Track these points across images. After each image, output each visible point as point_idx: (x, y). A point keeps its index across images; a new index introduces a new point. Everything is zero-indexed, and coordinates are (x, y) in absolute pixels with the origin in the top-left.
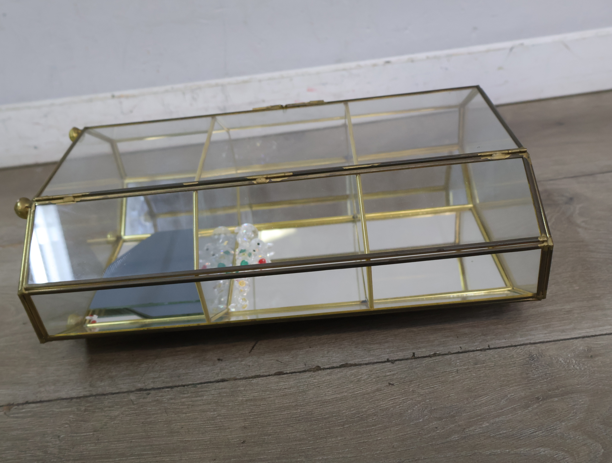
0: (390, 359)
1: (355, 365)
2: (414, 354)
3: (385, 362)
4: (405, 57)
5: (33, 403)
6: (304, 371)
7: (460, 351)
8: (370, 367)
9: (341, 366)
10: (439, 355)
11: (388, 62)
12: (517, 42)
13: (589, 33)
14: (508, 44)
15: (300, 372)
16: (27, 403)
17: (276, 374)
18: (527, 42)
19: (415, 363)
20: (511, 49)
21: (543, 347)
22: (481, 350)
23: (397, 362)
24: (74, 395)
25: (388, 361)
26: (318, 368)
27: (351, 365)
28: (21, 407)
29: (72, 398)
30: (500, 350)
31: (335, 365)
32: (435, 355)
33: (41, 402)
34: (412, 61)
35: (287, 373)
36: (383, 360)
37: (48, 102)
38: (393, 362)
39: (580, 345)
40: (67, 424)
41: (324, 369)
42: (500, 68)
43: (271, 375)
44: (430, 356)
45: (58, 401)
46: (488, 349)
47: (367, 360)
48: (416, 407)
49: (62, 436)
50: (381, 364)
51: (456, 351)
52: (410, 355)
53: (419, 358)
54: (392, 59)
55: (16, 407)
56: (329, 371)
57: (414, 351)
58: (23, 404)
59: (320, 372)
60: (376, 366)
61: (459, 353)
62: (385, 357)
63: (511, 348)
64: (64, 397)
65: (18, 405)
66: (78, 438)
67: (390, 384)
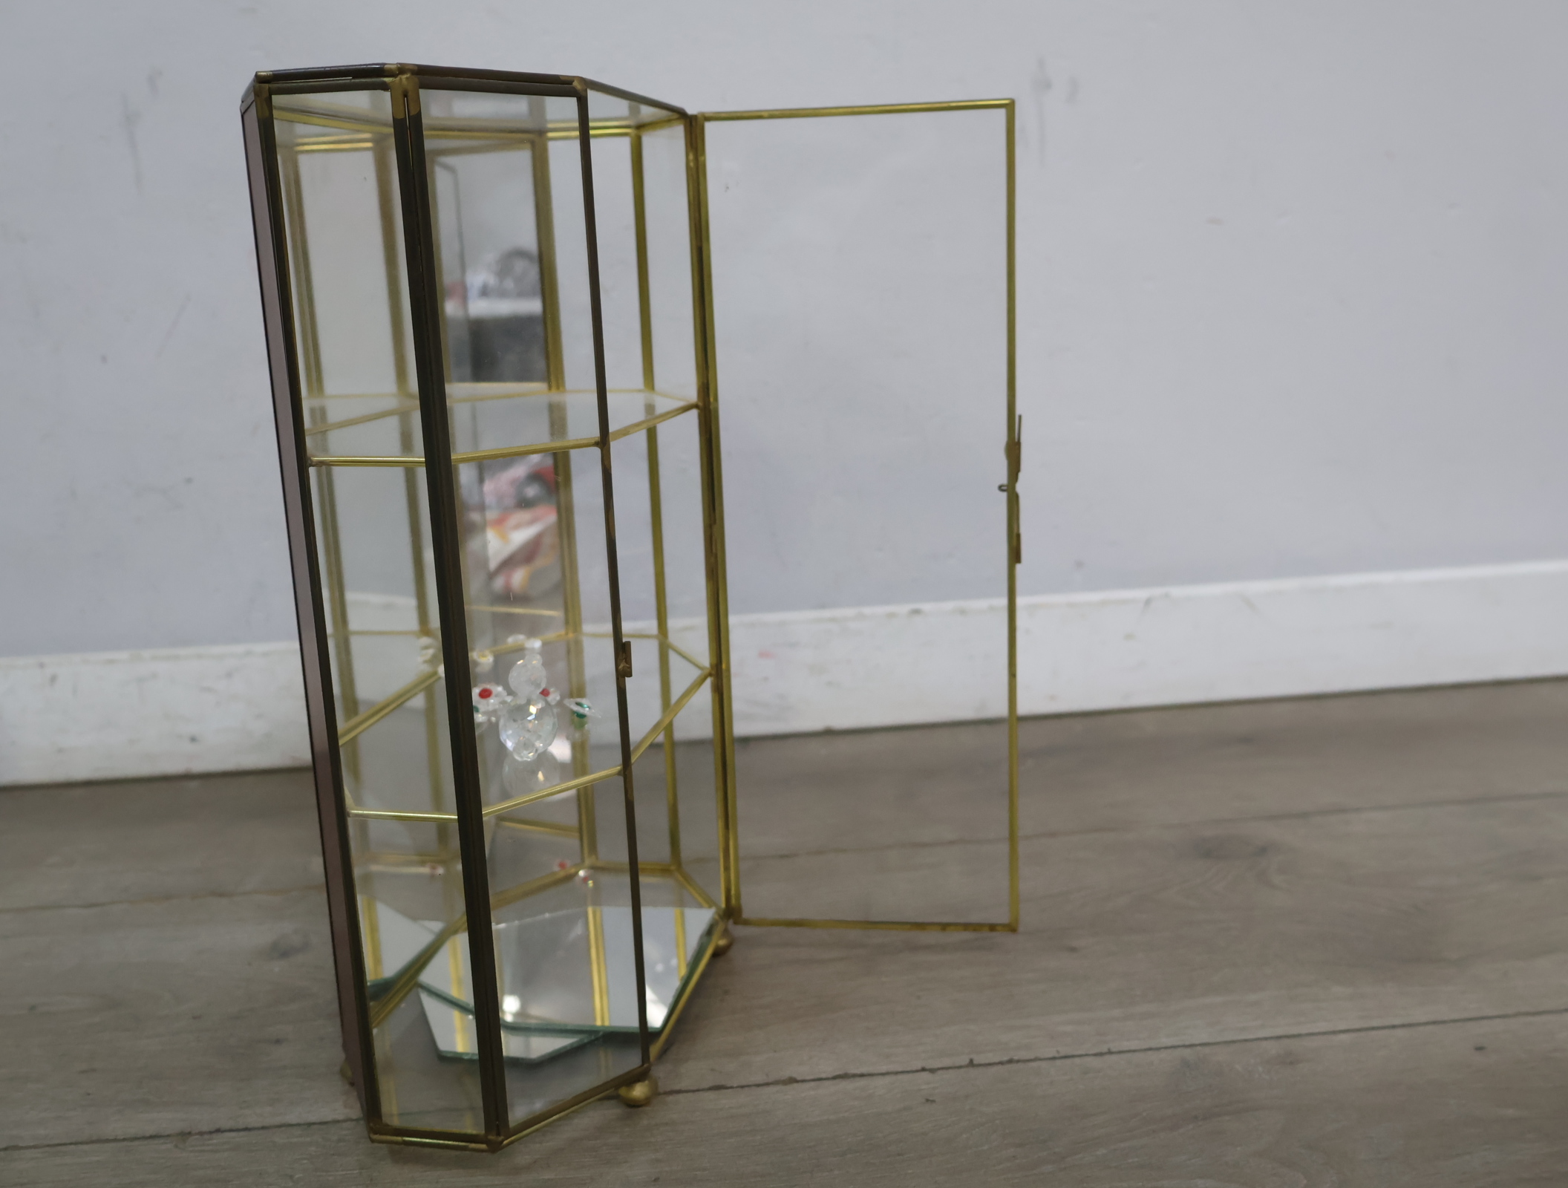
0: (927, 1067)
1: (862, 1075)
2: (971, 1061)
3: (917, 1071)
4: (949, 605)
5: (231, 1130)
6: (767, 1084)
7: (1057, 1055)
8: (892, 1078)
9: (835, 1078)
10: (1018, 1061)
11: (917, 612)
12: (1157, 591)
13: (1289, 584)
14: (1142, 594)
15: (758, 1085)
16: (218, 1131)
17: (711, 1089)
18: (1177, 591)
19: (973, 1072)
20: (1148, 602)
21: (1207, 1050)
22: (1095, 1055)
23: (940, 1072)
24: (312, 1118)
25: (923, 1070)
26: (792, 1081)
27: (854, 1076)
28: (206, 1137)
29: (310, 1124)
30: (1129, 1055)
31: (823, 1076)
32: (1010, 1061)
33: (246, 1129)
34: (963, 612)
35: (732, 1087)
36: (914, 1068)
37: (240, 649)
38: (932, 1071)
39: (1273, 1048)
40: (305, 1159)
41: (803, 1081)
42: (1129, 637)
43: (703, 1090)
44: (1001, 1063)
45: (283, 1128)
46: (1105, 1054)
47: (884, 1069)
48: (977, 1130)
49: (297, 1176)
50: (910, 1076)
51: (1051, 1055)
52: (965, 1060)
53: (980, 1065)
54: (926, 607)
55: (197, 1137)
56: (813, 1084)
57: (972, 1056)
58: (211, 1133)
59: (795, 1085)
60: (900, 1077)
61: (1054, 1058)
62: (919, 1065)
63: (1150, 1052)
64: (294, 1121)
65: (201, 1134)
66: (330, 1178)
67: (927, 1100)
